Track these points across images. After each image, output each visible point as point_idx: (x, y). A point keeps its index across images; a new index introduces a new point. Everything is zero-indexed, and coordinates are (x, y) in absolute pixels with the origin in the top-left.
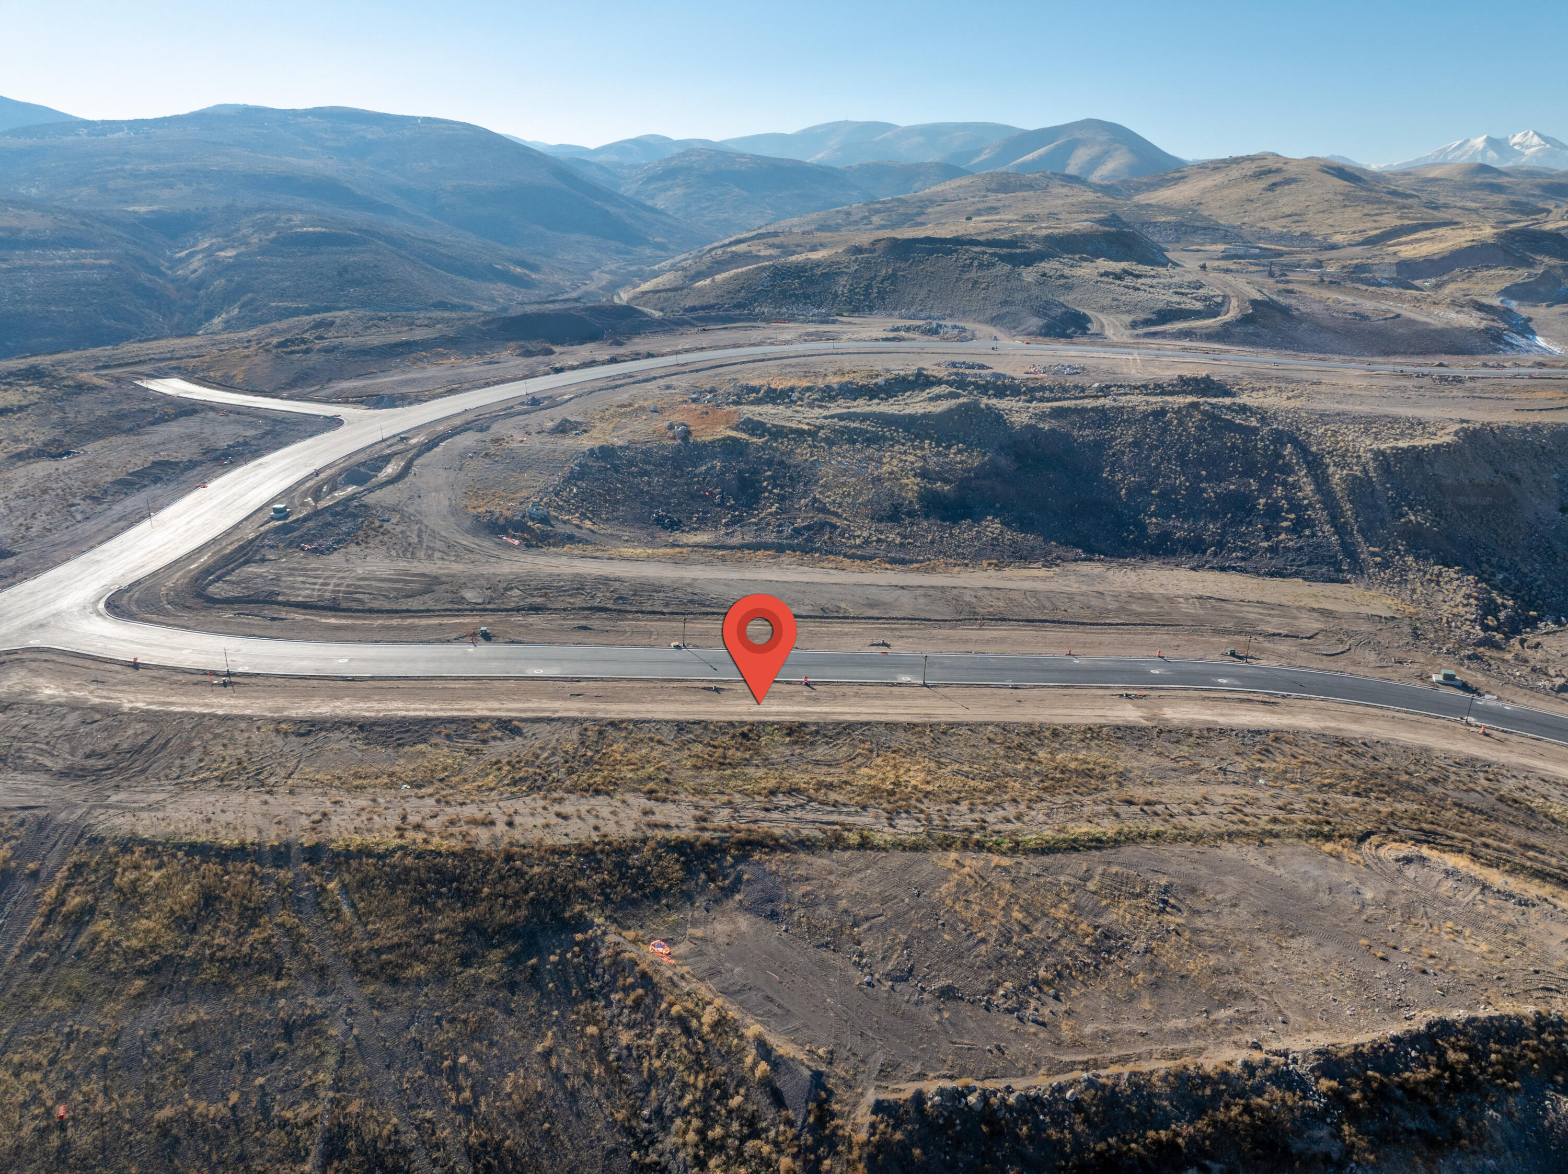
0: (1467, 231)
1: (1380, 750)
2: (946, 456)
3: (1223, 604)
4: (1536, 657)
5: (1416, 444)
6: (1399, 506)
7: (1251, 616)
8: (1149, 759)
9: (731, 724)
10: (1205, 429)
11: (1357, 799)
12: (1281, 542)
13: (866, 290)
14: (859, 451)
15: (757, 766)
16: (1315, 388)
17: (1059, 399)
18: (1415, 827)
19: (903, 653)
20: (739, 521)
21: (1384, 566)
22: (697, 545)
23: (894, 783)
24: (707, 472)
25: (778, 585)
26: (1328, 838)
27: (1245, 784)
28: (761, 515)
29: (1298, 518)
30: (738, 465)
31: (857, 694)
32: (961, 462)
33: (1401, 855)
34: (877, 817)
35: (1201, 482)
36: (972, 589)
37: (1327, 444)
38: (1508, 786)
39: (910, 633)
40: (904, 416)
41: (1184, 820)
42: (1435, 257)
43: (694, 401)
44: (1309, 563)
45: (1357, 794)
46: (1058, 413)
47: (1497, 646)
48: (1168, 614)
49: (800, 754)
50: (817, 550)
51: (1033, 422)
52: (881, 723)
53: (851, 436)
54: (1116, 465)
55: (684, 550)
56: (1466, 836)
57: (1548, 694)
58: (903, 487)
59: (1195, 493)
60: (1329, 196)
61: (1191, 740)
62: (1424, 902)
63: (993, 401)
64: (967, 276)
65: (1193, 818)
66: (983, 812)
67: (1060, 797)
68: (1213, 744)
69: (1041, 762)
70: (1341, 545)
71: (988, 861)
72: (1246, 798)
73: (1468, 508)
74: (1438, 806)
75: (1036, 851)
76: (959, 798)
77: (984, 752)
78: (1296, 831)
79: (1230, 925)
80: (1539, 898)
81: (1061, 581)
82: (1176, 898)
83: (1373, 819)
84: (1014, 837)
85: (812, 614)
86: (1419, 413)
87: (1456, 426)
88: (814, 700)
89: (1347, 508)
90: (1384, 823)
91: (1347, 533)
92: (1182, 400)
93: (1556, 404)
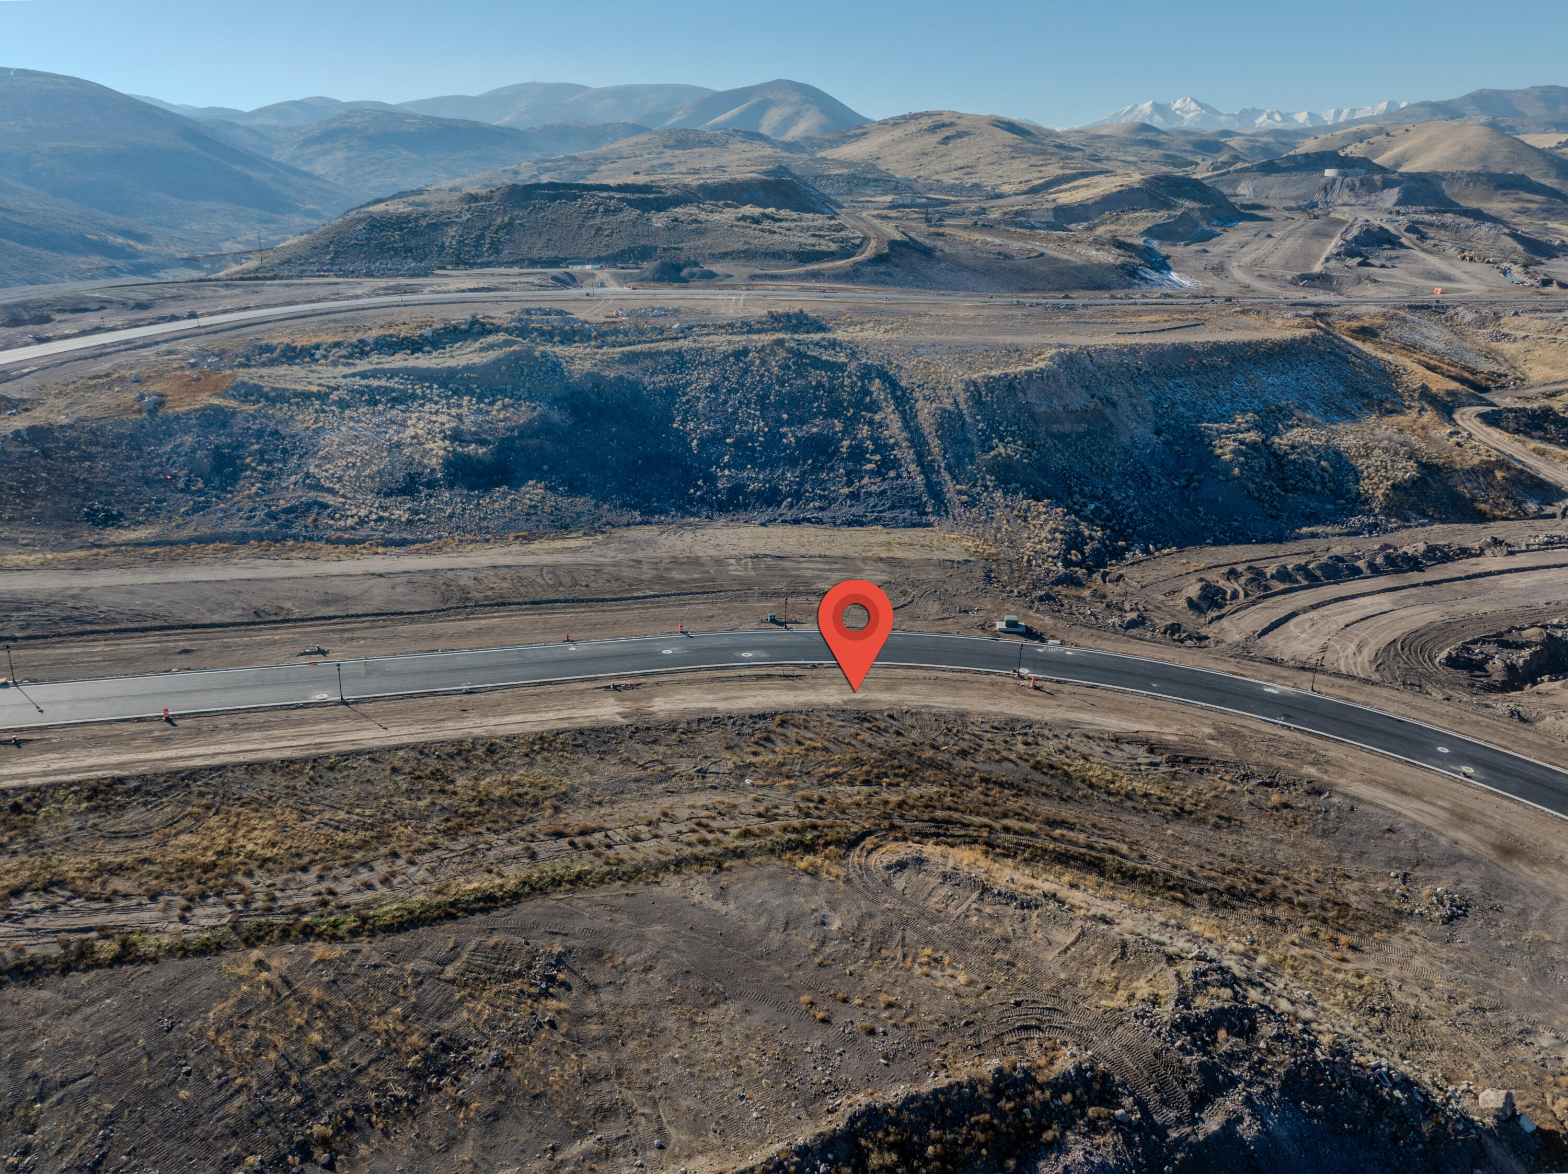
0: (1118, 179)
1: (908, 721)
2: (488, 412)
3: (781, 562)
4: (1113, 590)
5: (1009, 371)
6: (989, 438)
7: (809, 573)
8: (610, 769)
10: (789, 367)
11: (866, 789)
12: (863, 487)
13: (478, 241)
14: (380, 413)
16: (917, 320)
17: (633, 343)
18: (926, 818)
19: (342, 659)
20: (202, 508)
21: (971, 504)
22: (127, 544)
23: (220, 852)
25: (206, 586)
26: (810, 848)
27: (726, 788)
28: (235, 499)
29: (884, 460)
30: (216, 439)
31: (234, 727)
32: (505, 419)
33: (895, 859)
34: (168, 908)
35: (782, 426)
36: (473, 570)
37: (919, 377)
38: (1047, 749)
39: (366, 633)
40: (441, 370)
41: (623, 851)
43: (192, 366)
44: (892, 508)
45: (867, 783)
46: (630, 359)
47: (1079, 584)
48: (713, 579)
49: (95, 825)
50: (291, 537)
51: (597, 369)
52: (240, 765)
53: (372, 398)
54: (690, 412)
55: (103, 552)
56: (986, 820)
57: (1116, 632)
58: (426, 453)
59: (774, 438)
60: (1000, 149)
61: (674, 736)
62: (905, 923)
63: (555, 348)
64: (591, 222)
65: (637, 845)
66: (336, 879)
67: (463, 840)
68: (699, 739)
69: (455, 793)
70: (926, 485)
71: (309, 954)
72: (720, 807)
73: (1062, 437)
74: (962, 784)
75: (390, 929)
76: (311, 862)
77: (378, 789)
78: (769, 845)
79: (633, 1001)
80: (1045, 896)
81: (597, 551)
82: (571, 970)
83: (876, 813)
84: (363, 912)
85: (239, 620)
86: (1019, 340)
87: (1054, 351)
88: (163, 741)
89: (935, 445)
90: (887, 816)
91: (933, 471)
92: (767, 338)
93: (1157, 327)
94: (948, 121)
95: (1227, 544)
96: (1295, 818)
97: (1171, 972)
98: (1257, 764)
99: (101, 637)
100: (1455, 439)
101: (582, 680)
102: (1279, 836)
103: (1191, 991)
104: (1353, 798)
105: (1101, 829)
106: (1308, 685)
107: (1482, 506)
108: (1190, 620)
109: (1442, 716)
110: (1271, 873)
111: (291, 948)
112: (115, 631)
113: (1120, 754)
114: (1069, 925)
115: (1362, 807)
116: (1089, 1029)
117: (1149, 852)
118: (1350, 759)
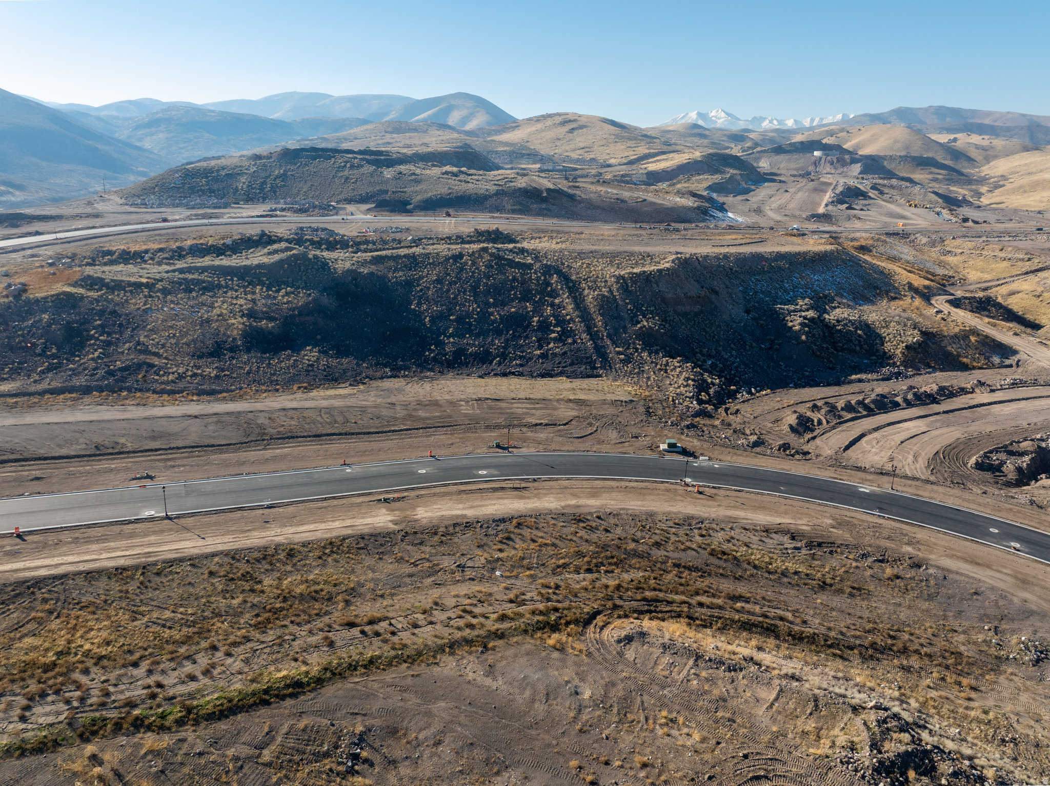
0: (685, 155)
1: (612, 521)
2: (275, 298)
3: (498, 403)
4: (735, 420)
5: (645, 269)
6: (636, 316)
7: (520, 411)
8: (388, 567)
10: (492, 267)
11: (589, 576)
12: (550, 349)
13: (261, 185)
14: (194, 298)
16: (577, 236)
17: (380, 250)
18: (639, 598)
20: (56, 368)
21: (627, 361)
23: (60, 652)
24: (34, 325)
25: (56, 427)
26: (555, 628)
27: (481, 579)
29: (564, 331)
30: (68, 317)
31: (76, 540)
32: (288, 302)
33: (624, 633)
34: (7, 710)
35: (490, 307)
36: (268, 412)
37: (584, 274)
38: (718, 538)
39: (185, 462)
40: (240, 267)
41: (406, 637)
42: (669, 169)
43: (50, 265)
44: (572, 364)
45: (589, 571)
46: (378, 260)
47: (710, 416)
48: (450, 416)
50: (126, 389)
51: (355, 267)
53: (188, 287)
54: (423, 298)
56: (683, 598)
57: (745, 450)
58: (229, 326)
59: (484, 316)
60: (605, 136)
61: (436, 538)
62: (641, 689)
63: (323, 253)
64: (342, 174)
65: (416, 631)
66: (163, 672)
67: (271, 632)
68: (456, 540)
69: (263, 592)
70: (595, 348)
71: (138, 746)
72: (479, 596)
73: (685, 314)
74: (660, 569)
75: (212, 717)
76: (141, 658)
77: (198, 590)
78: (523, 626)
79: (428, 774)
80: (745, 660)
81: (361, 397)
82: (372, 747)
83: (600, 595)
84: (187, 702)
85: (83, 453)
86: (649, 249)
87: (674, 257)
88: (14, 555)
89: (599, 320)
90: (610, 598)
91: (599, 338)
92: (476, 247)
93: (738, 242)
94: (572, 118)
95: (804, 387)
96: (906, 586)
97: (858, 721)
98: (870, 546)
100: (940, 316)
101: (359, 495)
102: (898, 600)
103: (878, 737)
104: (943, 569)
105: (769, 601)
106: (889, 486)
107: (965, 360)
108: (793, 439)
109: (985, 505)
110: (899, 631)
111: (123, 740)
113: (771, 541)
114: (769, 684)
115: (951, 576)
116: (806, 776)
117: (807, 618)
118: (932, 539)
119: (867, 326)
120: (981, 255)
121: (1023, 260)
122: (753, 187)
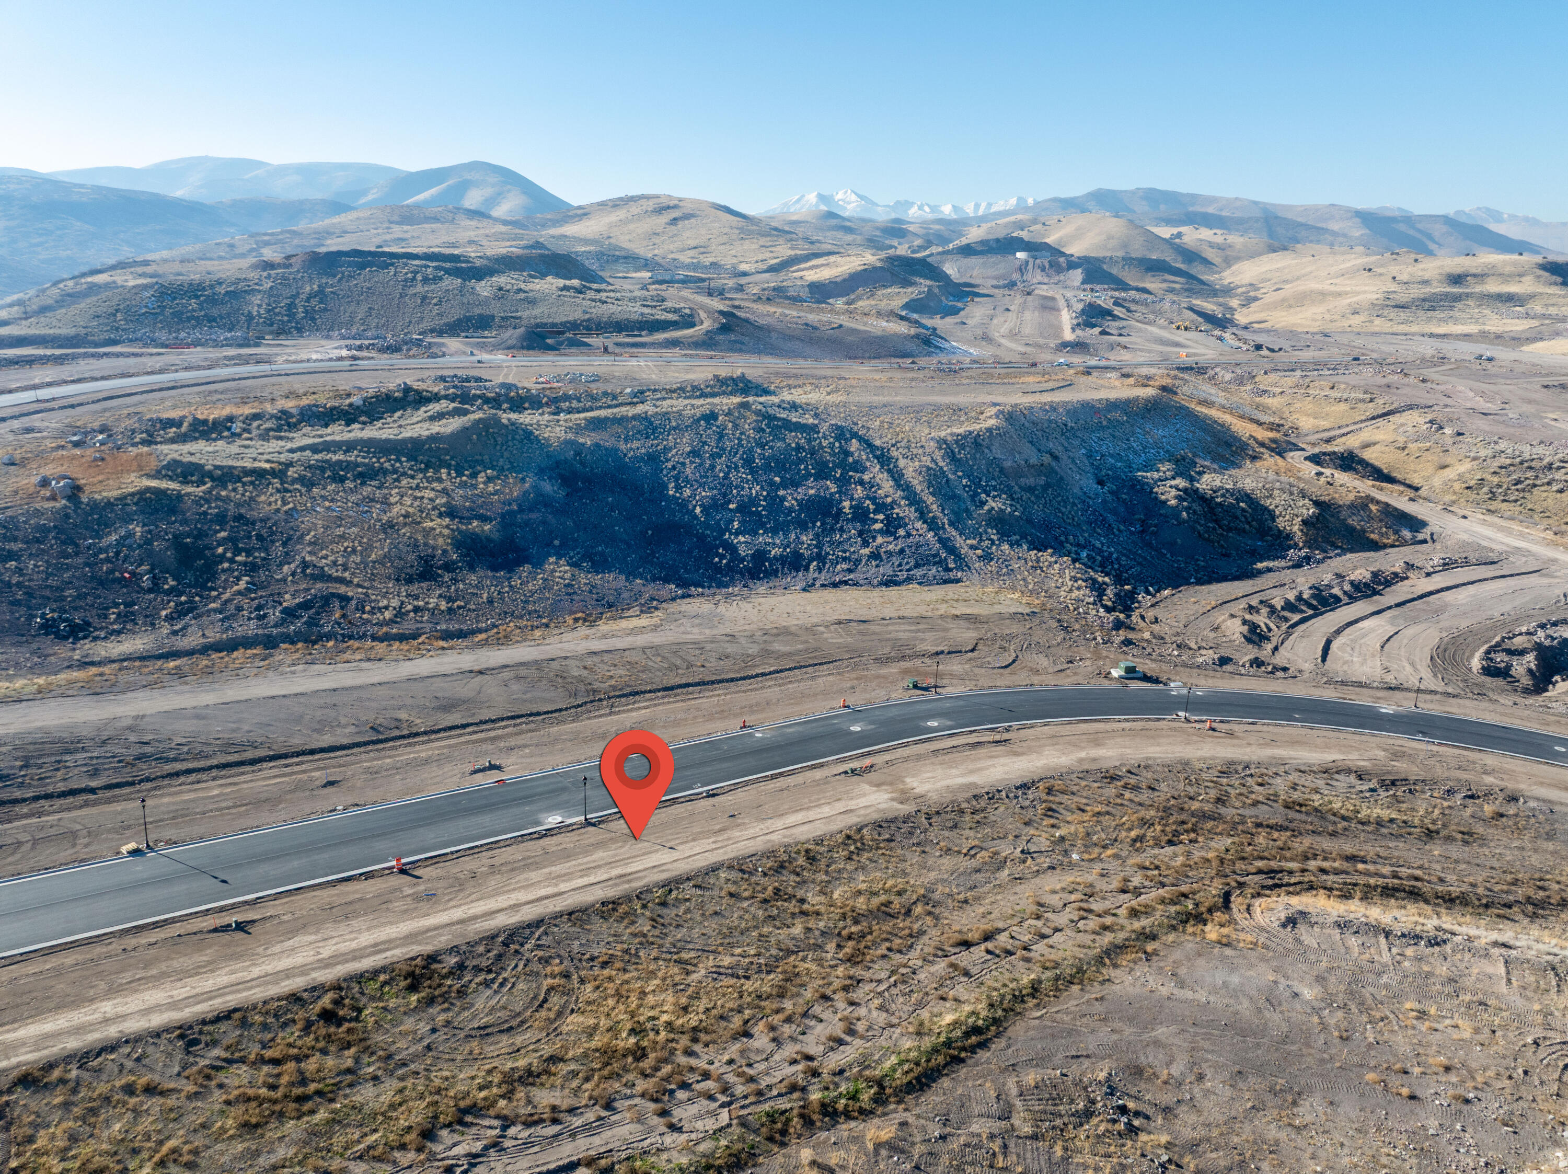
0: (852, 258)
1: (1147, 775)
2: (474, 487)
3: (866, 626)
4: (1165, 632)
5: (970, 429)
6: (976, 494)
7: (903, 636)
8: (942, 864)
9: (295, 998)
10: (763, 431)
11: (1177, 850)
12: (880, 546)
13: (289, 310)
14: (353, 491)
15: (375, 1078)
16: (845, 383)
17: (591, 409)
18: (1253, 869)
19: (526, 774)
20: (190, 610)
21: (987, 557)
22: (127, 658)
23: (633, 1031)
24: (120, 542)
25: (287, 702)
26: (1200, 918)
27: (1063, 866)
28: (225, 597)
29: (889, 519)
30: (169, 528)
31: (494, 869)
32: (496, 493)
33: (1279, 916)
34: (640, 1119)
35: (778, 489)
36: (574, 658)
37: (888, 437)
38: (1280, 787)
39: (520, 740)
40: (404, 441)
41: (1044, 950)
42: (838, 279)
43: (76, 444)
44: (917, 566)
45: (1171, 843)
46: (597, 424)
47: (1130, 627)
48: (818, 649)
49: (448, 1023)
50: (329, 636)
51: (570, 436)
52: (559, 915)
53: (335, 473)
54: (680, 479)
55: (106, 669)
56: (1298, 865)
58: (428, 532)
59: (775, 503)
60: (726, 230)
61: (967, 818)
62: (1357, 980)
63: (514, 416)
64: (412, 291)
65: (1050, 942)
66: (793, 1039)
67: (877, 967)
68: (993, 818)
69: (818, 914)
70: (939, 542)
71: (857, 1140)
72: (1079, 889)
74: (1245, 832)
75: (912, 1088)
76: (745, 1024)
78: (1164, 920)
79: (1219, 1117)
80: (1439, 931)
81: (673, 628)
85: (360, 739)
87: (990, 410)
89: (931, 502)
90: (1223, 874)
91: (939, 528)
92: (729, 401)
94: (672, 204)
95: (1210, 582)
96: (1515, 825)
98: (1447, 779)
99: (204, 776)
100: (1322, 479)
101: (810, 769)
102: (1517, 843)
104: (1543, 800)
105: (1386, 859)
106: (1410, 704)
107: (1372, 536)
109: (1528, 720)
110: (1542, 880)
111: (830, 1136)
112: (217, 767)
113: (1339, 784)
115: (1557, 808)
117: (1439, 875)
118: (1505, 766)
119: (1248, 495)
120: (1308, 395)
121: (1363, 400)
122: (960, 305)
